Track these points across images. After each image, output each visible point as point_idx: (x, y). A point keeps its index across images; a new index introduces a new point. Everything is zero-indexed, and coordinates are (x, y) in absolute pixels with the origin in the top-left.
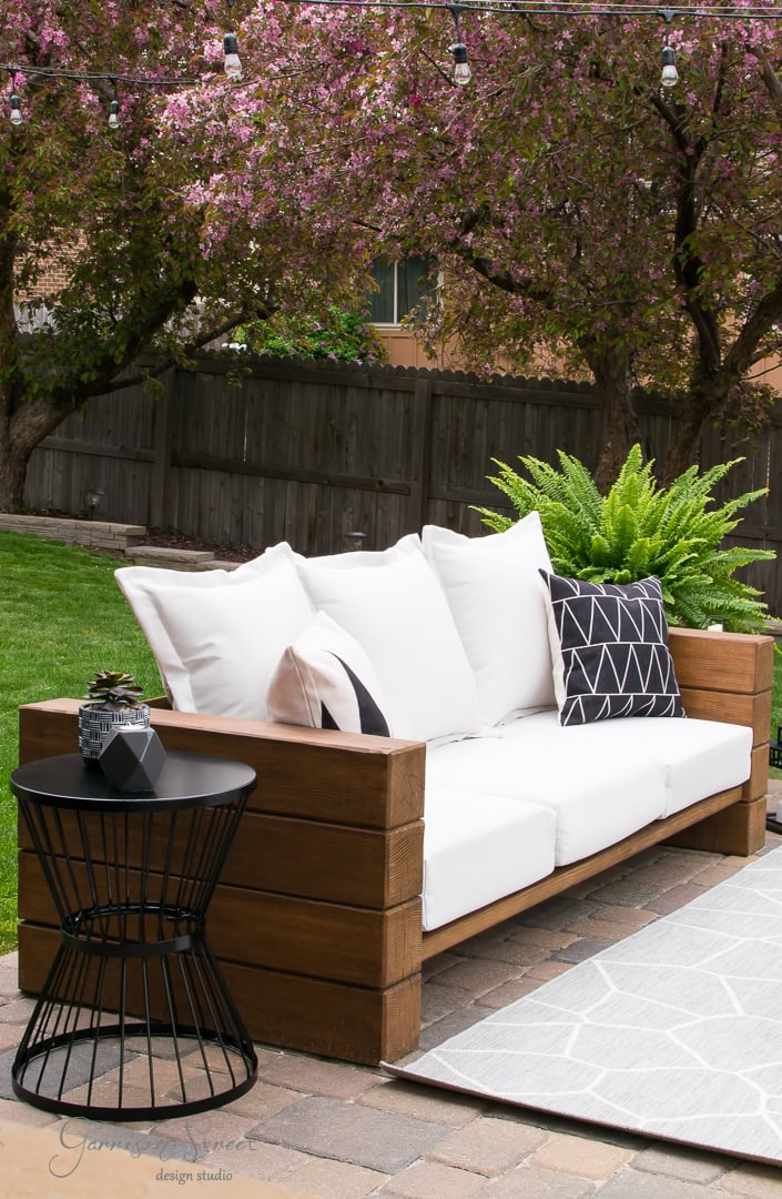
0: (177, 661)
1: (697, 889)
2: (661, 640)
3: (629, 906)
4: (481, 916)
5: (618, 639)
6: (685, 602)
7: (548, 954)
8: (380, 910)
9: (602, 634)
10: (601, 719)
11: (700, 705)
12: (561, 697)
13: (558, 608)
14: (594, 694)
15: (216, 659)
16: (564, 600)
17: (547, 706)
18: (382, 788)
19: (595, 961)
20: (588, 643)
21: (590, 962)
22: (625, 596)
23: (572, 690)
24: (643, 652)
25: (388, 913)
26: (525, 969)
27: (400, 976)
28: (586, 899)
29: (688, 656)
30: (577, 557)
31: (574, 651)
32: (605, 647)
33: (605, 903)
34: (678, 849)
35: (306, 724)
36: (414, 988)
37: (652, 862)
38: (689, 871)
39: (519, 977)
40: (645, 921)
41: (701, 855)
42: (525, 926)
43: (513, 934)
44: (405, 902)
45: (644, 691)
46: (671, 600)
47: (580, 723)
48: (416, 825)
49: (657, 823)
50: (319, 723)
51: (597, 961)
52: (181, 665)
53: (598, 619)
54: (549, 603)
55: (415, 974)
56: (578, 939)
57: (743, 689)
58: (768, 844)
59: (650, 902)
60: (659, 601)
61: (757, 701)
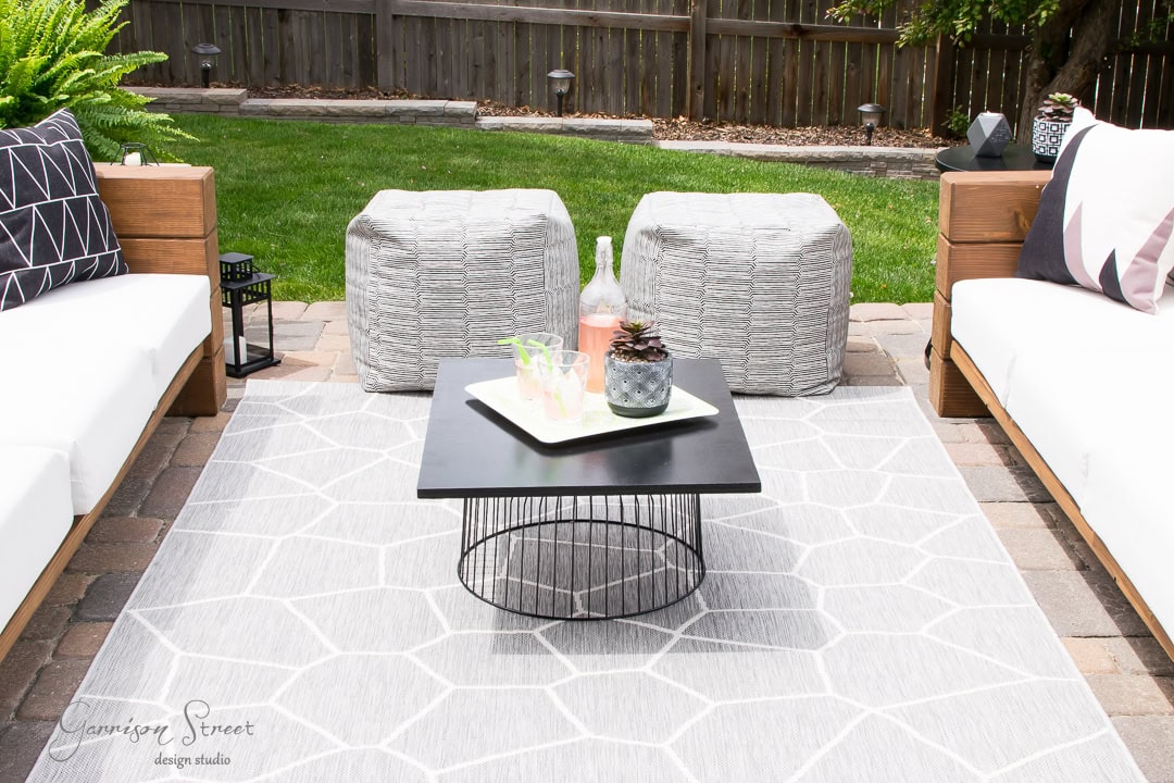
1: (186, 474)
2: (94, 189)
3: (122, 514)
5: (49, 198)
7: (67, 612)
9: (27, 192)
10: (42, 295)
11: (142, 256)
14: (31, 267)
19: (132, 612)
20: (14, 206)
22: (44, 141)
23: (5, 266)
24: (78, 206)
26: (51, 645)
29: (120, 201)
32: (34, 208)
38: (164, 449)
39: (50, 660)
40: (152, 534)
45: (86, 253)
47: (19, 303)
51: (135, 613)
53: (20, 175)
56: (91, 579)
57: (191, 233)
58: (231, 393)
59: (144, 503)
60: (81, 140)
61: (209, 244)
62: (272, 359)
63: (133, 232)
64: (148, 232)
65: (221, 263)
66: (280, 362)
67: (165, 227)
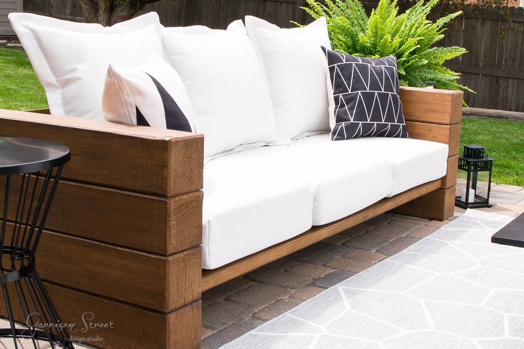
0: (52, 79)
1: (411, 240)
2: (395, 91)
3: (368, 250)
4: (254, 259)
5: (368, 89)
6: (412, 76)
7: (310, 281)
8: (164, 256)
9: (358, 85)
10: (356, 137)
11: (417, 131)
12: (333, 124)
13: (332, 70)
14: (352, 121)
15: (78, 79)
16: (335, 65)
17: (324, 130)
18: (164, 165)
20: (350, 91)
21: (336, 287)
22: (374, 64)
23: (339, 119)
24: (384, 97)
25: (170, 258)
26: (293, 291)
27: (182, 302)
28: (342, 245)
29: (411, 102)
30: (351, 50)
31: (341, 96)
32: (360, 93)
33: (353, 248)
34: (402, 216)
35: (127, 123)
36: (195, 311)
37: (386, 223)
38: (408, 229)
39: (287, 297)
40: (376, 260)
41: (415, 220)
42: (300, 262)
43: (291, 267)
44: (186, 250)
45: (383, 121)
46: (403, 73)
47: (343, 139)
48: (196, 194)
49: (385, 200)
50: (135, 121)
51: (340, 287)
52: (56, 83)
53: (356, 77)
54: (327, 67)
55: (196, 301)
56: (331, 271)
57: (444, 122)
58: (455, 214)
59: (382, 248)
60: (394, 68)
61: (452, 129)
62: (488, 204)
63: (415, 118)
64: (422, 119)
65: (465, 147)
66: (491, 206)
67: (430, 117)
